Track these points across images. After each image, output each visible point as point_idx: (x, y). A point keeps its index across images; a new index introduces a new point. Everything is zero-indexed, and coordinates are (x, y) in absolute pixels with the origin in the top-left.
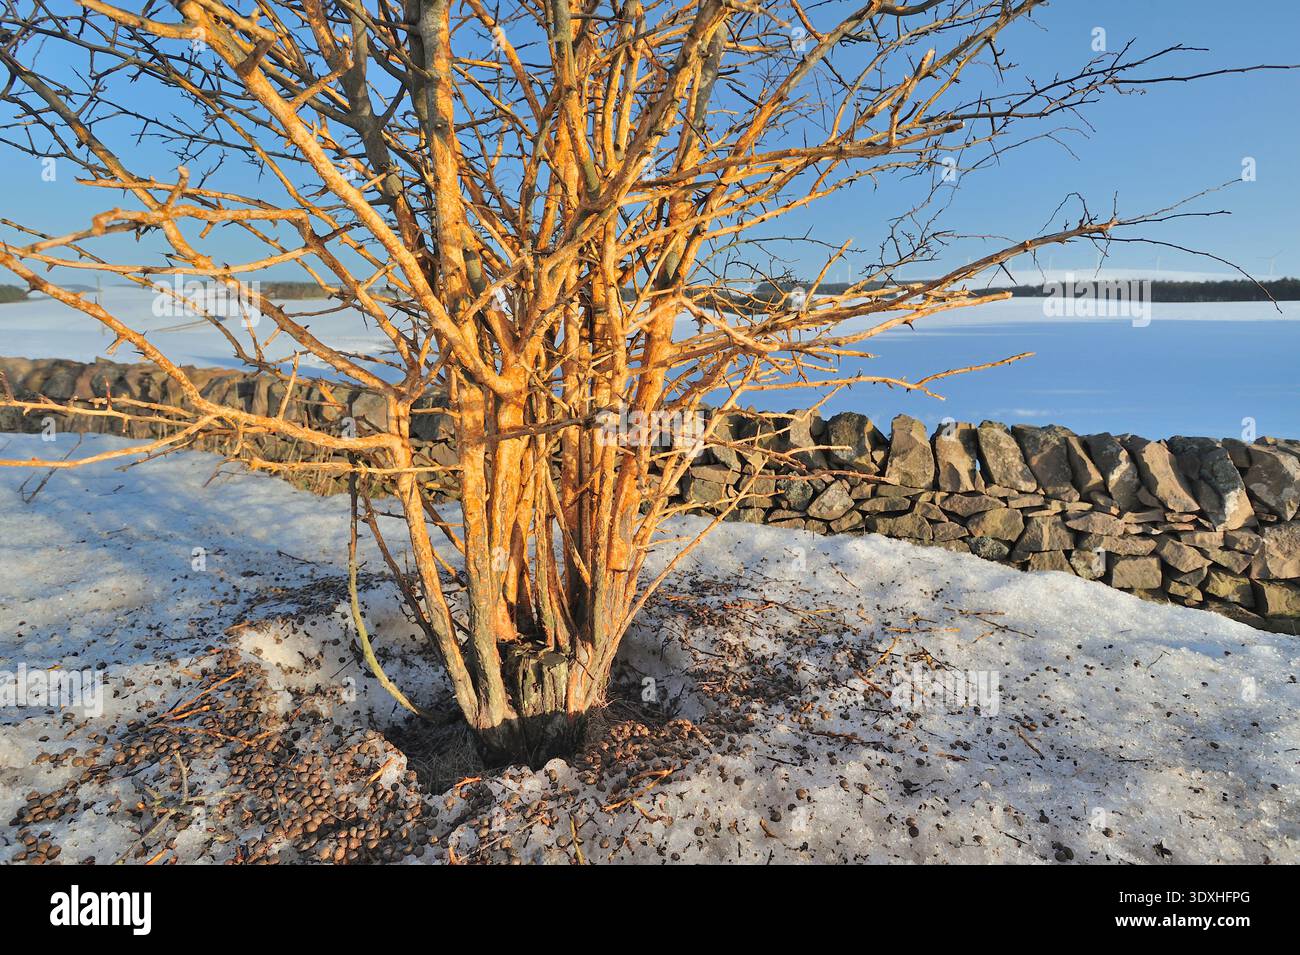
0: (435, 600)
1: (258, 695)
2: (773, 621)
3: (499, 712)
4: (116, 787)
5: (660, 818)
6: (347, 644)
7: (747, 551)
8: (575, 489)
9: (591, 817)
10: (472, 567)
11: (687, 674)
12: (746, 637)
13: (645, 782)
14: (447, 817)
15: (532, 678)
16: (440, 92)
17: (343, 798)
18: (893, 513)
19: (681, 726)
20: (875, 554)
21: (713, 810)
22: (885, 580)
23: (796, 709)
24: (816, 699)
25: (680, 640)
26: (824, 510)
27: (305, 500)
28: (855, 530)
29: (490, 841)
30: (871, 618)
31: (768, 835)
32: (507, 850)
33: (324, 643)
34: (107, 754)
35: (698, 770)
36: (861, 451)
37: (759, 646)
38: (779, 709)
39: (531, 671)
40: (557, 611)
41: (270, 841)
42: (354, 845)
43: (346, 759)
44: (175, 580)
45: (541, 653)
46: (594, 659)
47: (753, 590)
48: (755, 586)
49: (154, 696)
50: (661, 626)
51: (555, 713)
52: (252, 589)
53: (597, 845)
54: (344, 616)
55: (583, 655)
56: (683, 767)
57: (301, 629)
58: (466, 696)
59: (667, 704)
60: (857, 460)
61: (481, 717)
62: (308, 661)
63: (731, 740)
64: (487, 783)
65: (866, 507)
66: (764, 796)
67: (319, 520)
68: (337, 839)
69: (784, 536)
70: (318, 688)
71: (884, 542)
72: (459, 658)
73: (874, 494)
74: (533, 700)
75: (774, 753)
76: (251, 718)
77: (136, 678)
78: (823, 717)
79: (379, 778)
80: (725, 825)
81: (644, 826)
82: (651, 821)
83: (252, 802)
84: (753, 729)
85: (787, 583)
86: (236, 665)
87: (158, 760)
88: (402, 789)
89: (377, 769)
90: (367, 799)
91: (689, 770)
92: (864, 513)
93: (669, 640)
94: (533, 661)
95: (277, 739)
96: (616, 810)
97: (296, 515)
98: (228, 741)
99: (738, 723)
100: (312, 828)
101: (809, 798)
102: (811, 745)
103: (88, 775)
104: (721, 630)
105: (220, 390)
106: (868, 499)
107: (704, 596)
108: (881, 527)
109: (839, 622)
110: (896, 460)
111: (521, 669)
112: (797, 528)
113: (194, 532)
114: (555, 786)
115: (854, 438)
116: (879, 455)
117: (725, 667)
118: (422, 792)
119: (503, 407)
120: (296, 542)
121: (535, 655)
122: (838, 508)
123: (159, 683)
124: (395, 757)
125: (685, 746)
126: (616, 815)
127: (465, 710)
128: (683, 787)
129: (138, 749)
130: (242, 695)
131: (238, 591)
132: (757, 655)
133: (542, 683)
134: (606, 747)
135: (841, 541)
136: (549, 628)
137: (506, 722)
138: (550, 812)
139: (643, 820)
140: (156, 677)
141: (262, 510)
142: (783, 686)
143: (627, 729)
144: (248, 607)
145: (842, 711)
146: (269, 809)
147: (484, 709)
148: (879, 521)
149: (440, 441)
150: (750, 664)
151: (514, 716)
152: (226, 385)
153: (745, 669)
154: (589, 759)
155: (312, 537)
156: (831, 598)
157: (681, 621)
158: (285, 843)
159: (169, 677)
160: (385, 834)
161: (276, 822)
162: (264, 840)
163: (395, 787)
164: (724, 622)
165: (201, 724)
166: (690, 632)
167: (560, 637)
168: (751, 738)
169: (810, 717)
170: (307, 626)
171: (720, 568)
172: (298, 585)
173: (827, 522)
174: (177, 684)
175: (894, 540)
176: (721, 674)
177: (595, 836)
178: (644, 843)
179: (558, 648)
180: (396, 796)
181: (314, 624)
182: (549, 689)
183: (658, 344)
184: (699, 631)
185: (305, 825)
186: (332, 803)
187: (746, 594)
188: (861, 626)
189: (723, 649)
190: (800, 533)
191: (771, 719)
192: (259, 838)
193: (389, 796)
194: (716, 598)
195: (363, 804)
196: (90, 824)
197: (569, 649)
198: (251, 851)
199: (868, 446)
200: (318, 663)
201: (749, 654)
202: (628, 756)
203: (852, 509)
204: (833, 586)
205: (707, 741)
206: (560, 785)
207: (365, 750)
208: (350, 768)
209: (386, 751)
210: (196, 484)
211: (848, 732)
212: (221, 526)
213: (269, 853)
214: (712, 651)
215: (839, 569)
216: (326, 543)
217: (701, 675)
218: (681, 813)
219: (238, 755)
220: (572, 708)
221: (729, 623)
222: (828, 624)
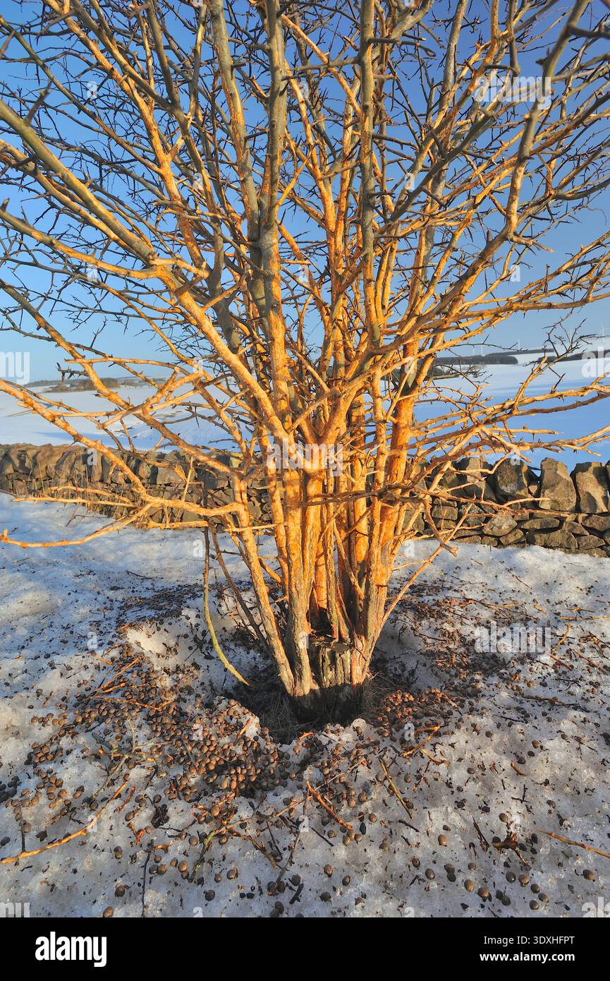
0: (266, 611)
1: (154, 676)
2: (475, 613)
3: (308, 685)
4: (82, 739)
5: (443, 762)
6: (191, 637)
7: (444, 561)
8: (346, 530)
9: (394, 761)
10: (294, 589)
11: (421, 653)
12: (458, 626)
13: (424, 735)
14: (296, 760)
15: (328, 662)
16: (274, 284)
17: (226, 747)
18: (547, 530)
19: (434, 694)
20: (539, 561)
21: (477, 756)
22: (548, 580)
23: (507, 679)
24: (519, 671)
25: (412, 628)
26: (495, 529)
27: (133, 533)
28: (520, 544)
29: (332, 777)
30: (545, 610)
31: (519, 773)
32: (344, 783)
33: (178, 636)
34: (71, 716)
35: (458, 727)
36: (521, 487)
37: (468, 632)
38: (495, 680)
39: (327, 657)
40: (340, 614)
41: (189, 776)
42: (241, 779)
43: (221, 720)
44: (69, 594)
45: (332, 643)
46: (367, 647)
47: (455, 590)
48: (457, 588)
49: (86, 676)
50: (397, 619)
51: (344, 685)
52: (120, 599)
53: (402, 780)
54: (188, 618)
55: (359, 645)
56: (446, 724)
57: (163, 627)
58: (286, 674)
59: (406, 674)
60: (518, 493)
61: (297, 687)
62: (169, 649)
63: (471, 704)
64: (317, 735)
65: (527, 526)
66: (508, 745)
67: (145, 547)
68: (230, 775)
69: (469, 549)
70: (178, 667)
71: (543, 551)
72: (282, 649)
73: (531, 516)
74: (329, 676)
75: (504, 713)
76: (154, 692)
77: (72, 664)
78: (529, 685)
79: (245, 732)
80: (487, 767)
81: (432, 767)
82: (438, 763)
83: (169, 749)
84: (481, 694)
85: (477, 585)
86: (132, 654)
87: (103, 721)
88: (261, 740)
89: (241, 726)
90: (241, 747)
91: (451, 727)
92: (524, 531)
93: (404, 629)
94: (328, 650)
95: (173, 706)
96: (410, 755)
97: (131, 544)
98: (143, 707)
99: (469, 689)
100: (212, 768)
101: (542, 747)
102: (527, 706)
103: (63, 731)
104: (440, 621)
105: (70, 460)
106: (526, 521)
107: (422, 596)
108: (538, 541)
109: (522, 613)
110: (547, 492)
111: (320, 655)
112: (476, 542)
113: (70, 559)
114: (361, 738)
115: (514, 477)
116: (534, 489)
117: (447, 648)
118: (274, 742)
119: (310, 482)
120: (134, 563)
121: (329, 645)
122: (505, 527)
123: (86, 668)
124: (252, 718)
125: (442, 709)
126: (411, 759)
127: (286, 684)
128: (453, 739)
129: (89, 713)
130: (143, 676)
131: (112, 601)
132: (469, 639)
133: (335, 664)
134: (389, 710)
135: (512, 552)
136: (335, 626)
137: (312, 691)
138: (366, 756)
139: (431, 763)
140: (84, 664)
141: (108, 542)
142: (491, 662)
143: (399, 697)
144: (122, 612)
145: (541, 680)
146: (182, 755)
147: (298, 683)
148: (537, 536)
149: (219, 489)
150: (464, 645)
151: (317, 687)
152: (74, 456)
153: (462, 650)
154: (380, 719)
155: (144, 560)
156: (512, 595)
157: (410, 614)
158: (198, 777)
159: (92, 663)
160: (259, 771)
161: (189, 763)
162: (185, 775)
163: (256, 739)
164: (441, 616)
165: (123, 696)
166: (418, 623)
167: (343, 632)
168: (484, 702)
169: (519, 685)
170: (166, 626)
171: (428, 575)
172: (148, 595)
173: (497, 538)
174: (98, 667)
175: (551, 550)
176: (446, 654)
177: (399, 773)
178: (436, 780)
179: (341, 639)
180: (259, 745)
181: (170, 624)
182: (340, 668)
183: (403, 431)
184: (424, 622)
185: (207, 765)
186: (220, 750)
187: (450, 594)
188: (539, 615)
189: (444, 635)
190: (479, 547)
191: (492, 687)
192: (182, 774)
193: (255, 745)
194: (431, 598)
195: (239, 750)
196: (74, 764)
197: (349, 640)
198: (178, 782)
199: (525, 482)
200: (175, 650)
201: (463, 638)
202: (406, 716)
203: (516, 528)
204: (511, 586)
205: (454, 704)
206: (365, 737)
207: (231, 713)
208: (224, 726)
209: (244, 714)
210: (62, 524)
211: (550, 696)
212: (86, 554)
213: (190, 785)
214: (436, 636)
215: (514, 573)
216: (154, 563)
217: (431, 654)
218: (455, 758)
219: (153, 717)
220: (355, 682)
221: (444, 616)
222: (515, 615)
